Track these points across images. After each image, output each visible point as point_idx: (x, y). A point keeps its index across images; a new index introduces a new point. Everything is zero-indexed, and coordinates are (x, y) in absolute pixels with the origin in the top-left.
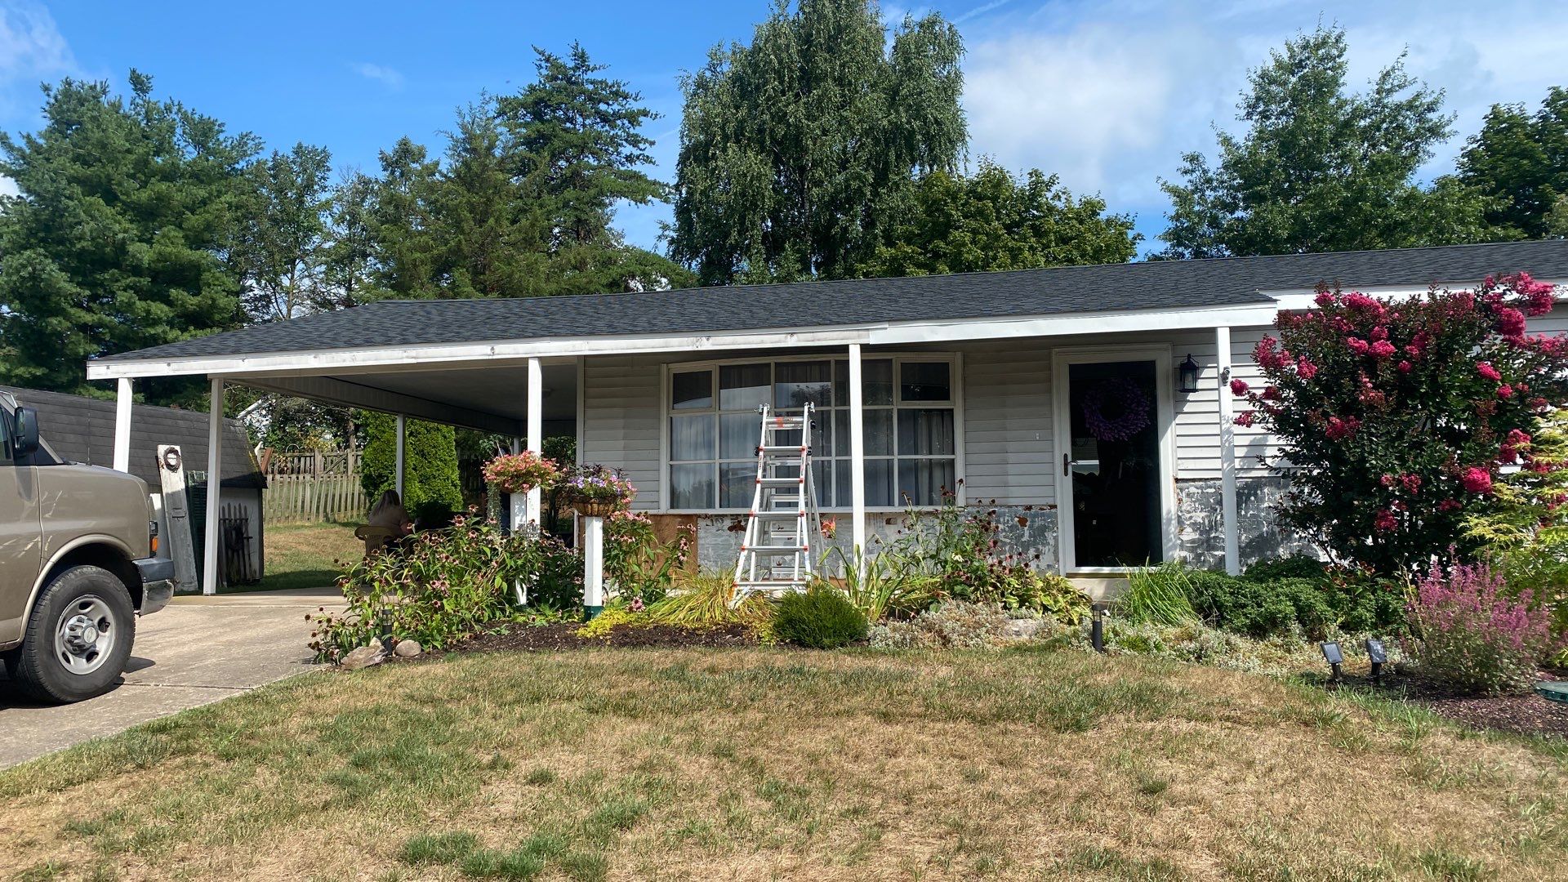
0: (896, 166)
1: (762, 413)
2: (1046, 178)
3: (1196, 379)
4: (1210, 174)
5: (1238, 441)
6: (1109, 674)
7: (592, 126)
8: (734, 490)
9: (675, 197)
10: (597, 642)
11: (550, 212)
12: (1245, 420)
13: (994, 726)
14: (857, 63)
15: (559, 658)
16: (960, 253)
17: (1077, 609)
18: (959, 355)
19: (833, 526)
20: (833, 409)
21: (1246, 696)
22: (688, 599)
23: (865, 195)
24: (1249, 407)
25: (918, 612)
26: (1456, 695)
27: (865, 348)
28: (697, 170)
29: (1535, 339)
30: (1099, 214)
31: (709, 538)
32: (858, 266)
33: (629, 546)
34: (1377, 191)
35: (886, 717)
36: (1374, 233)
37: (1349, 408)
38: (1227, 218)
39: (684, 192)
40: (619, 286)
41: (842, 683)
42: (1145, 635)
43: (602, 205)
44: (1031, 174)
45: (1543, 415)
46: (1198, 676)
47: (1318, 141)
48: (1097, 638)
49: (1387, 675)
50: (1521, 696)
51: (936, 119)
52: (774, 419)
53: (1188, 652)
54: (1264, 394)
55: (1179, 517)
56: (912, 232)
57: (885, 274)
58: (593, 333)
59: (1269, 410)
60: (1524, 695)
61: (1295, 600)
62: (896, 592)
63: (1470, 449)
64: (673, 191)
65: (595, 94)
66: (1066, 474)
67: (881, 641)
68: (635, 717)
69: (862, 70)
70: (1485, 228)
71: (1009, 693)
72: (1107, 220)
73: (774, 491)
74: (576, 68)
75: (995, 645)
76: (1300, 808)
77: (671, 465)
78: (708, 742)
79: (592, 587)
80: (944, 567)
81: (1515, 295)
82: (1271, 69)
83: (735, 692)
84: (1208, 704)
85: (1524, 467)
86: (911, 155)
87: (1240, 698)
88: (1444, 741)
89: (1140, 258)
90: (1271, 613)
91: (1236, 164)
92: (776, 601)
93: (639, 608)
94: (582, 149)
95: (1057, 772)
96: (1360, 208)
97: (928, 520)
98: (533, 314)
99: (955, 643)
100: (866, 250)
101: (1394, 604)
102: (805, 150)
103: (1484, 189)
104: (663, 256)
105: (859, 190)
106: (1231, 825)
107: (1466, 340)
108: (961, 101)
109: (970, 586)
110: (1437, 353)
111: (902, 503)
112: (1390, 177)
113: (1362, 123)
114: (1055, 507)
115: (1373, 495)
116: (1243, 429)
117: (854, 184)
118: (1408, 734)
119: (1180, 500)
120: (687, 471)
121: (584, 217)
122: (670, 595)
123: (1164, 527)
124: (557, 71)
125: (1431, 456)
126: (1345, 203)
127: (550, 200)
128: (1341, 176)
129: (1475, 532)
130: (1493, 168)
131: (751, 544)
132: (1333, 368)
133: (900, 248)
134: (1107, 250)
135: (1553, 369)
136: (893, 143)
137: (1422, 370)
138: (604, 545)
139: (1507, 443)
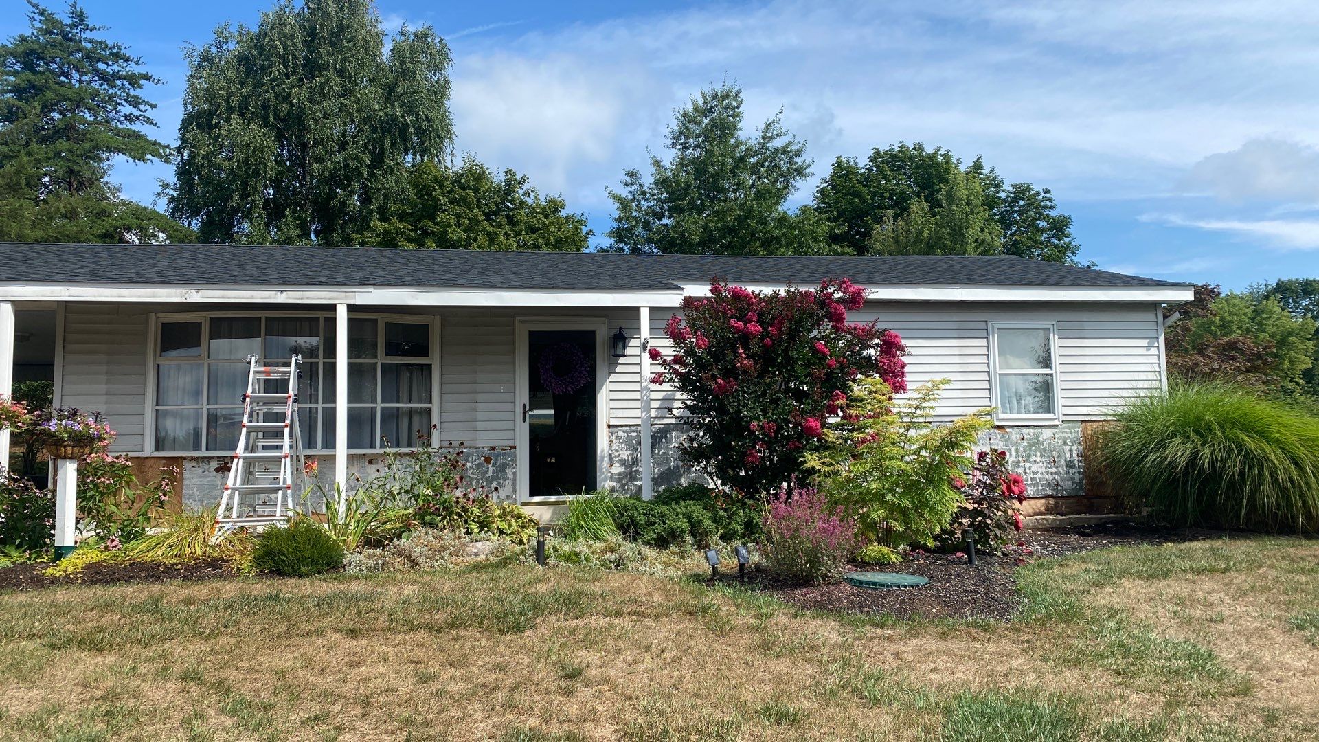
0: (390, 153)
1: (250, 363)
2: (518, 177)
3: (625, 347)
4: (645, 188)
5: (653, 396)
6: (547, 583)
7: (89, 83)
8: (221, 433)
9: (175, 158)
10: (67, 580)
11: (38, 161)
12: (658, 379)
13: (448, 633)
14: (357, 59)
15: (22, 598)
16: (446, 233)
17: (527, 531)
18: (437, 320)
19: (316, 466)
20: (321, 361)
21: (649, 594)
22: (167, 536)
23: (362, 174)
24: (660, 369)
25: (391, 540)
26: (793, 585)
27: (351, 308)
28: (200, 136)
29: (853, 326)
30: (560, 211)
31: (193, 479)
32: (355, 236)
33: (107, 487)
34: (760, 212)
35: (353, 633)
36: (758, 243)
37: (730, 373)
38: (656, 224)
39: (185, 154)
40: (113, 237)
41: (315, 606)
42: (578, 550)
43: (97, 158)
44: (506, 172)
45: (854, 381)
46: (616, 580)
47: (721, 170)
48: (540, 554)
49: (749, 573)
50: (834, 584)
51: (427, 117)
52: (262, 369)
53: (610, 561)
54: (673, 360)
55: (610, 455)
56: (404, 211)
57: (379, 244)
58: (74, 280)
59: (676, 372)
60: (837, 583)
61: (689, 517)
62: (372, 524)
63: (808, 404)
64: (175, 153)
65: (94, 53)
66: (524, 421)
67: (356, 567)
68: (101, 650)
69: (361, 65)
70: (830, 245)
71: (464, 605)
72: (567, 217)
73: (261, 435)
74: (74, 26)
75: (457, 564)
76: (681, 679)
77: (157, 410)
78: (176, 667)
79: (63, 528)
80: (417, 500)
81: (840, 295)
82: (690, 111)
83: (210, 620)
84: (621, 603)
85: (843, 417)
86: (405, 144)
87: (645, 596)
88: (784, 620)
89: (591, 250)
90: (672, 529)
91: (663, 182)
92: (258, 536)
93: (116, 546)
94: (78, 103)
95: (498, 668)
96: (749, 224)
97: (406, 460)
98: (10, 258)
99: (422, 565)
100: (363, 223)
101: (756, 519)
102: (306, 129)
103: (830, 218)
104: (162, 212)
105: (357, 171)
106: (629, 698)
107: (808, 325)
108: (448, 103)
109: (439, 516)
110: (789, 334)
111: (382, 446)
112: (769, 203)
113: (752, 160)
114: (515, 447)
115: (745, 438)
116: (656, 387)
117: (353, 164)
118: (759, 616)
119: (611, 442)
120: (175, 414)
121: (77, 169)
122: (149, 533)
123: (598, 463)
124: (51, 25)
125: (783, 409)
126: (738, 218)
127: (39, 150)
128: (736, 199)
129: (809, 465)
130: (837, 202)
131: (235, 483)
132: (720, 342)
133: (393, 223)
134: (566, 241)
135: (862, 349)
136: (389, 132)
137: (779, 346)
138: (78, 486)
139: (832, 400)
